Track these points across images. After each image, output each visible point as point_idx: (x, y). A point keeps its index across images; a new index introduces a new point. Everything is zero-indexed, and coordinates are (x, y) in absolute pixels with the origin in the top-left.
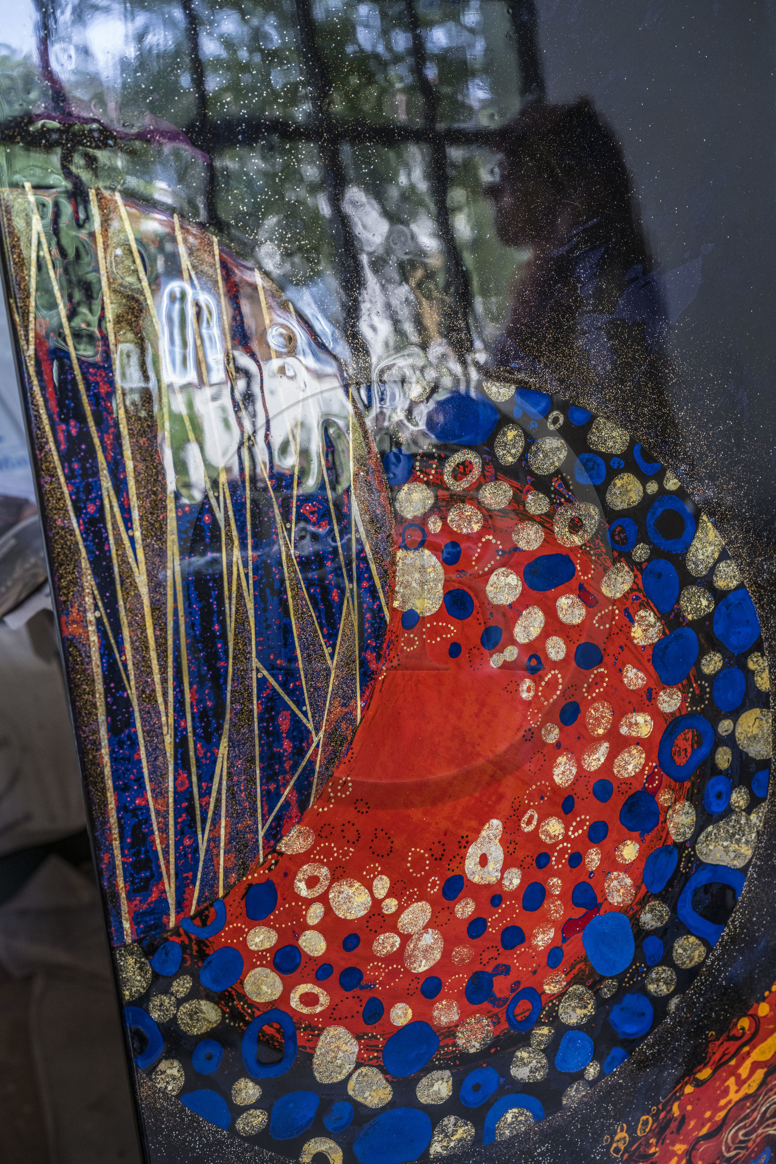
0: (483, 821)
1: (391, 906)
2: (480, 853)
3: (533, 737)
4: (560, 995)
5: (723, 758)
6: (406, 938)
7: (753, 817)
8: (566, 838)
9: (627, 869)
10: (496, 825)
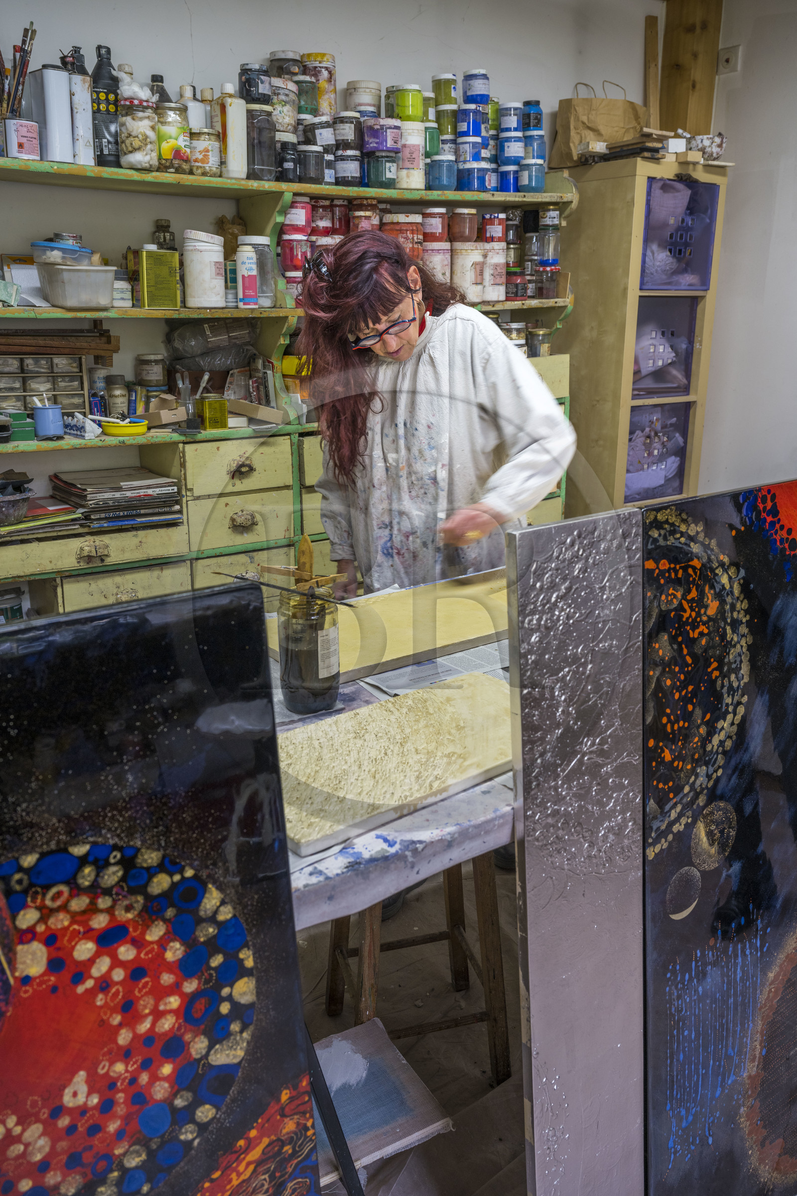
0: (74, 1073)
1: (18, 1129)
2: (72, 1091)
3: (103, 1023)
4: (124, 1154)
5: (225, 1008)
6: (27, 1145)
7: (245, 1035)
8: (127, 1071)
9: (166, 1079)
10: (82, 1074)
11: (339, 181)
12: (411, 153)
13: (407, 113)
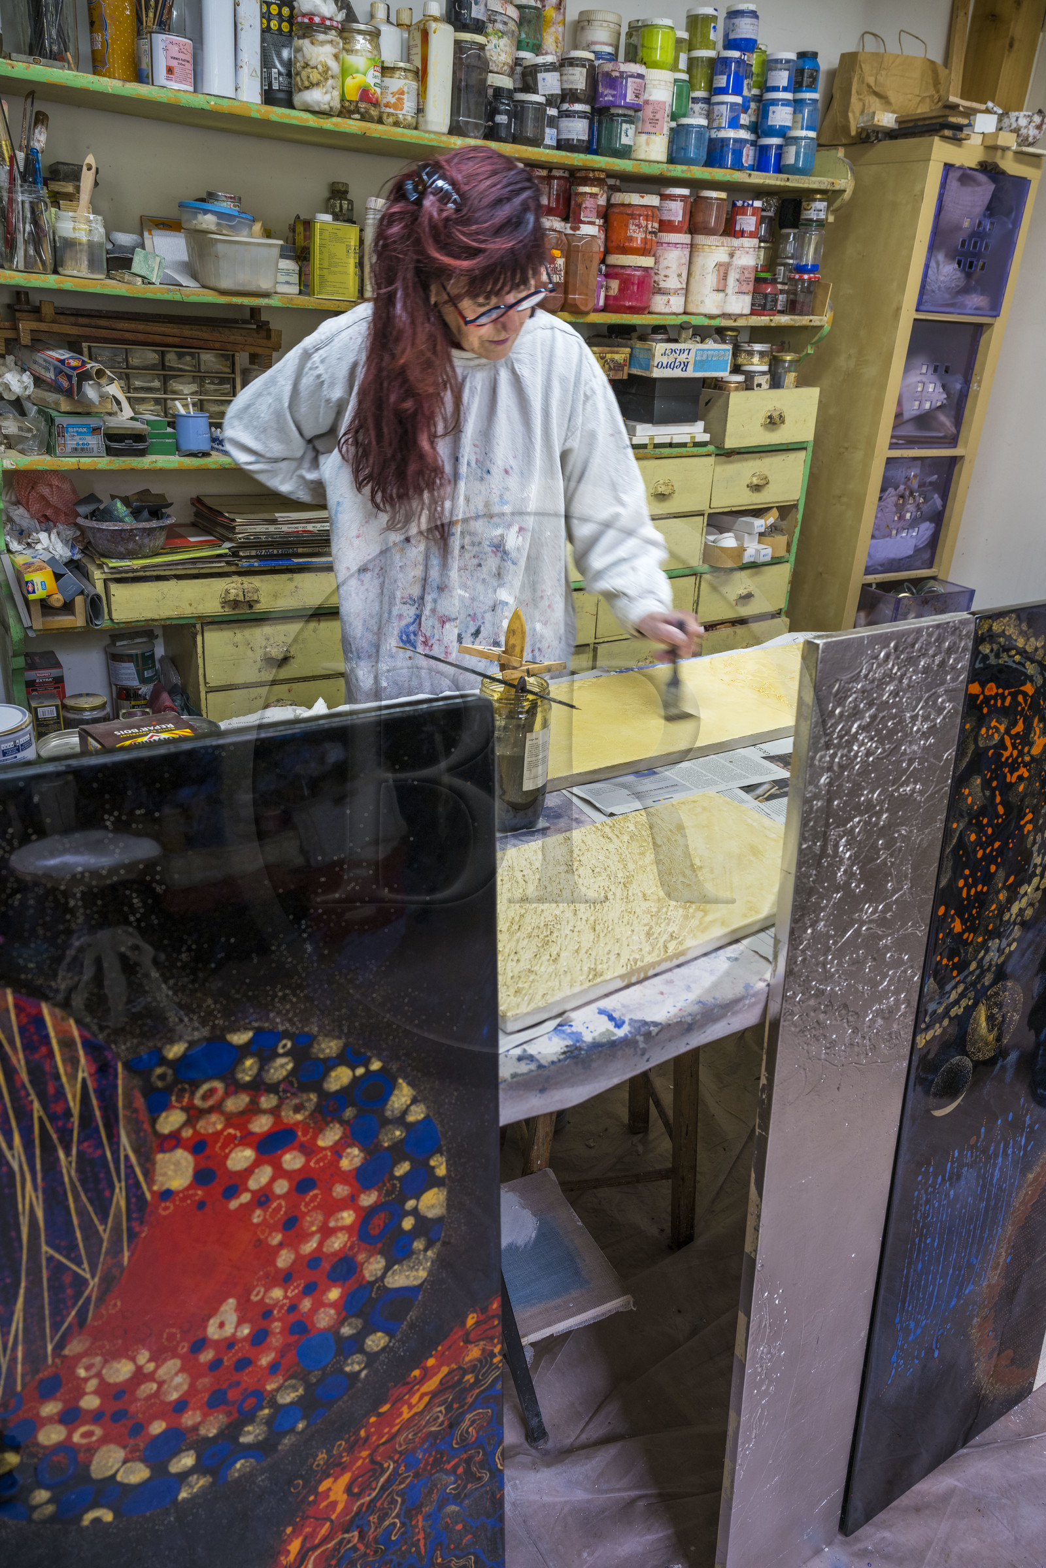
0: (222, 1301)
1: (151, 1366)
2: (218, 1321)
3: (260, 1244)
4: (277, 1390)
5: (408, 1224)
6: (161, 1384)
7: (429, 1253)
8: (286, 1297)
9: (333, 1305)
10: (232, 1302)
11: (563, 145)
12: (655, 112)
13: (654, 58)
